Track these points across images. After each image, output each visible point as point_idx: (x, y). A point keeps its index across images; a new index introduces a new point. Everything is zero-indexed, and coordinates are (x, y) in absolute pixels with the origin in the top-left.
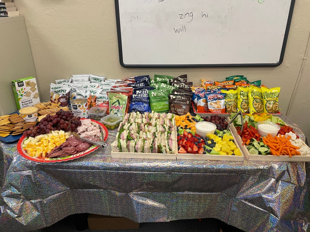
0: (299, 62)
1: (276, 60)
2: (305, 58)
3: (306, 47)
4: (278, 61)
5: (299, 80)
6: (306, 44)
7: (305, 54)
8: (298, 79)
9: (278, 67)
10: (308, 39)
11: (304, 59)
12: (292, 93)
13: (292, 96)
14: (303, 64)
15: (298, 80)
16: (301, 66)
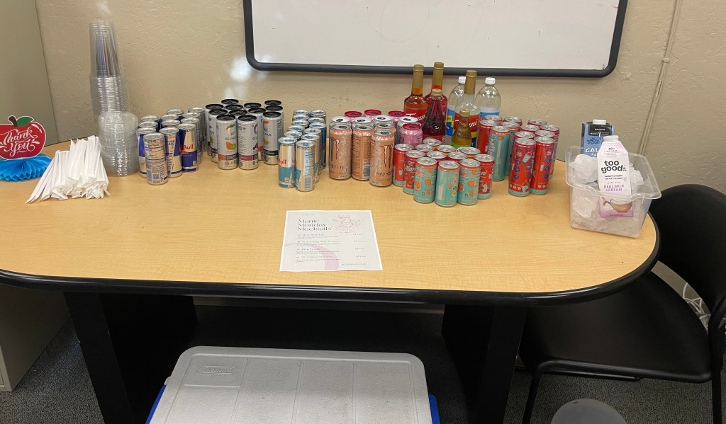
0: (654, 68)
1: (601, 63)
2: (666, 59)
3: (667, 36)
4: (607, 65)
5: (656, 109)
6: (667, 29)
7: (666, 50)
8: (651, 106)
9: (605, 80)
10: (671, 16)
11: (663, 62)
12: (640, 137)
13: (640, 147)
14: (662, 74)
15: (653, 110)
16: (656, 77)
